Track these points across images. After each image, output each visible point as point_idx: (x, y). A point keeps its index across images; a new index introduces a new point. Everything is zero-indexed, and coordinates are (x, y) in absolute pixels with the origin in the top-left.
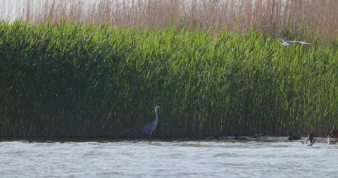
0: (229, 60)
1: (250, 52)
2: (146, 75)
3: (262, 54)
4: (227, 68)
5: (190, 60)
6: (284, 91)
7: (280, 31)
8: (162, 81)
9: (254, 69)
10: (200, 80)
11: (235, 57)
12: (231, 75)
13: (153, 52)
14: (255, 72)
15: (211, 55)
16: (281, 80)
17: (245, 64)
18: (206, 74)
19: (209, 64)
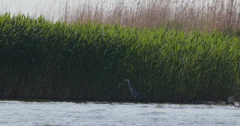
0: (200, 50)
1: (214, 44)
2: (144, 59)
3: (222, 46)
4: (199, 56)
5: (174, 50)
6: (237, 71)
7: (235, 31)
8: (155, 63)
9: (217, 56)
10: (180, 63)
11: (204, 48)
12: (201, 60)
13: (149, 44)
14: (217, 58)
15: (188, 47)
16: (235, 64)
17: (211, 53)
18: (185, 59)
19: (187, 52)
